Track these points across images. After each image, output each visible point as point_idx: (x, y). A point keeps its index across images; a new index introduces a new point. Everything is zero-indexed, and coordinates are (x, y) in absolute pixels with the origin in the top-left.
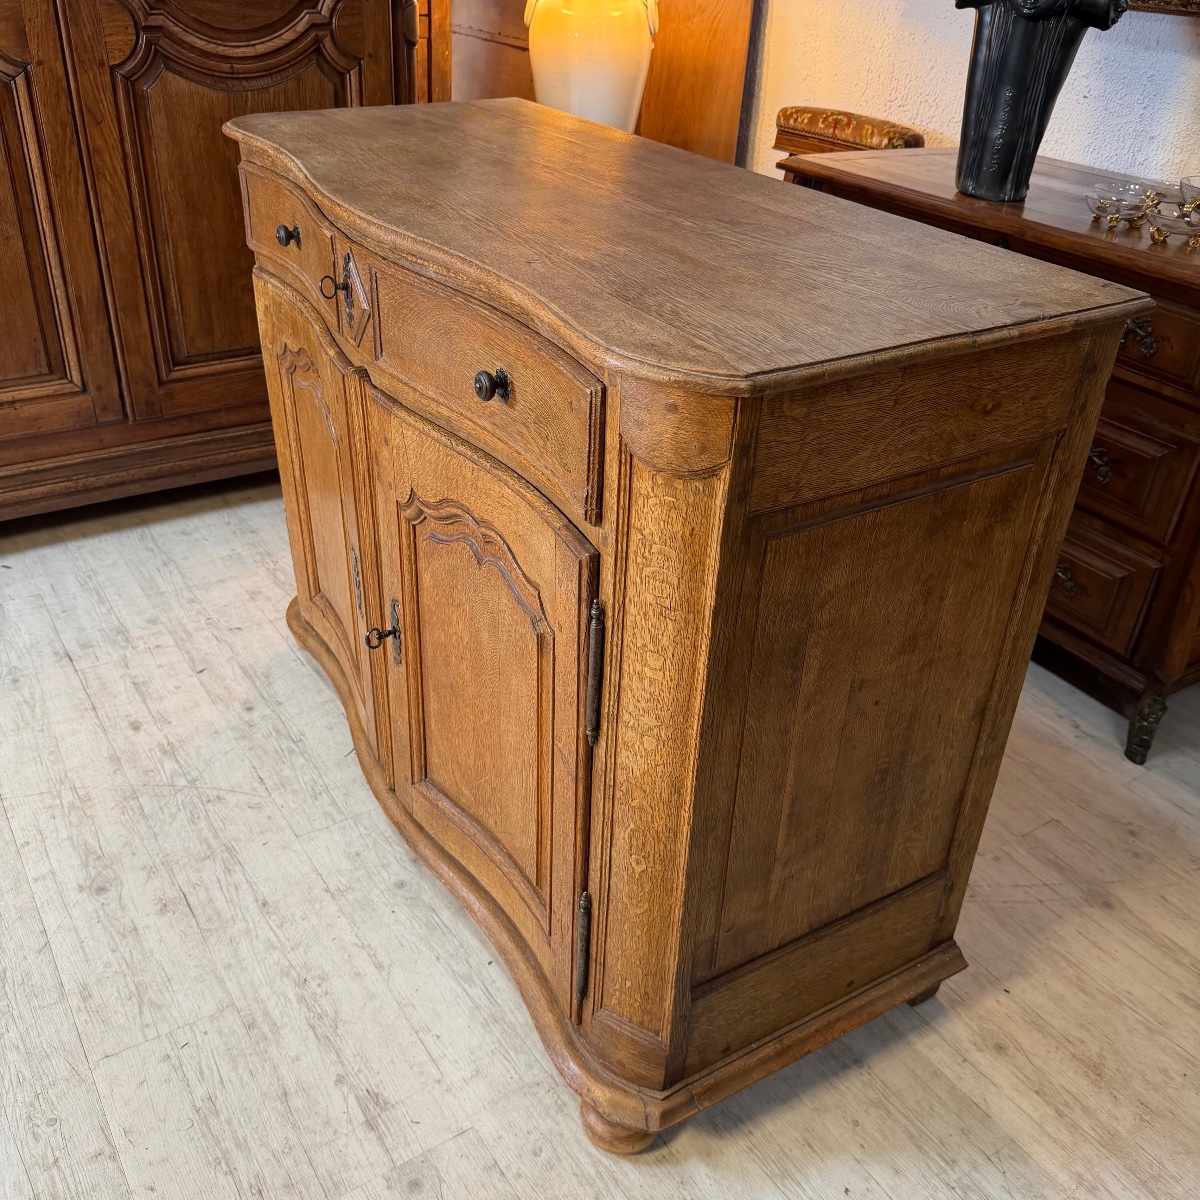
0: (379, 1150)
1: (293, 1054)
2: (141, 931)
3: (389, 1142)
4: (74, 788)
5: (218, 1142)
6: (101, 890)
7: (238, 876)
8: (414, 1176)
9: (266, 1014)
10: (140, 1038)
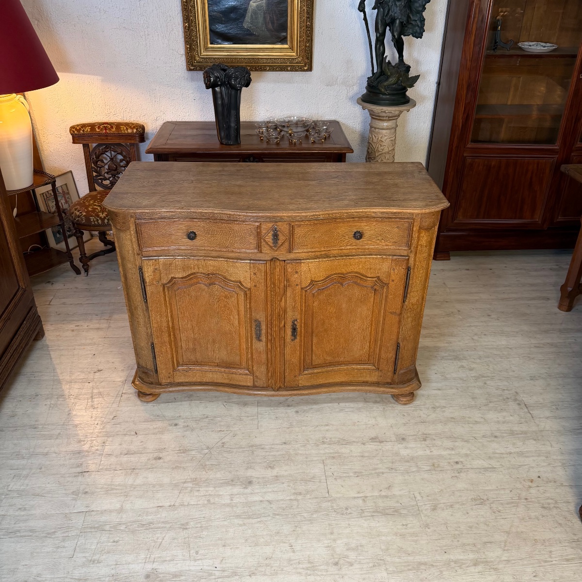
0: (390, 443)
1: (349, 451)
2: (278, 475)
3: (388, 440)
4: (185, 482)
5: (372, 474)
6: (250, 483)
7: (267, 447)
8: (401, 439)
9: (331, 453)
10: (324, 484)
